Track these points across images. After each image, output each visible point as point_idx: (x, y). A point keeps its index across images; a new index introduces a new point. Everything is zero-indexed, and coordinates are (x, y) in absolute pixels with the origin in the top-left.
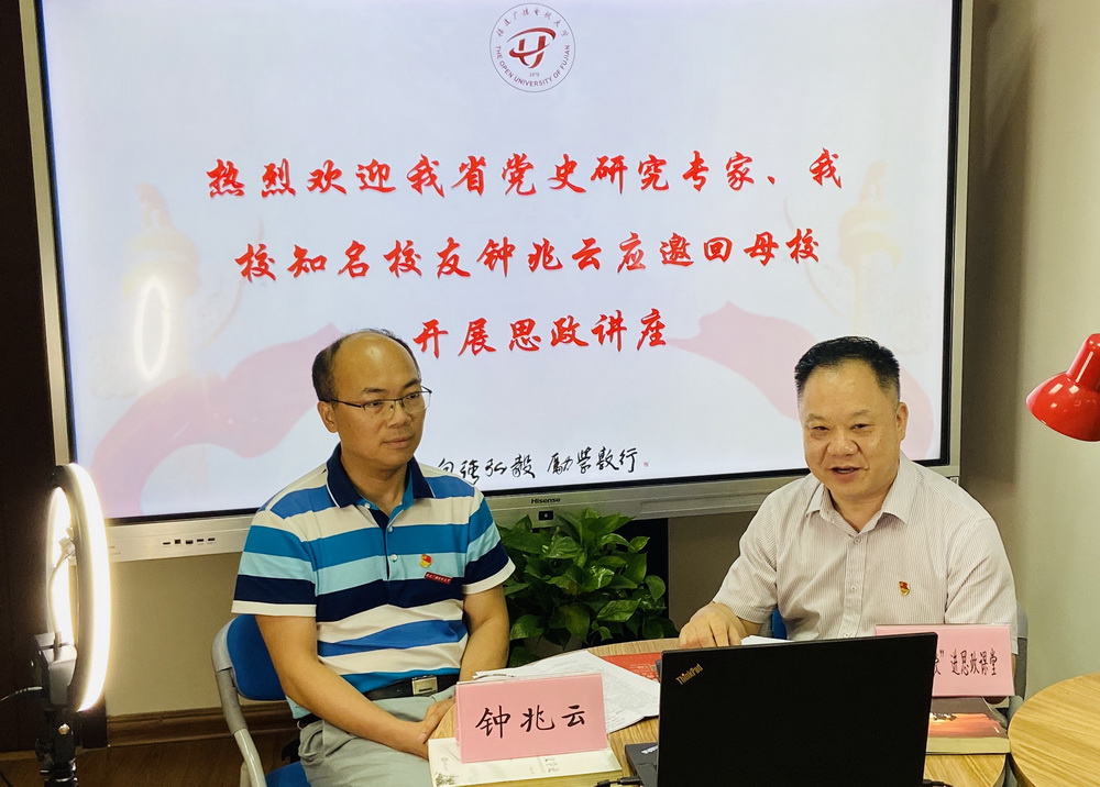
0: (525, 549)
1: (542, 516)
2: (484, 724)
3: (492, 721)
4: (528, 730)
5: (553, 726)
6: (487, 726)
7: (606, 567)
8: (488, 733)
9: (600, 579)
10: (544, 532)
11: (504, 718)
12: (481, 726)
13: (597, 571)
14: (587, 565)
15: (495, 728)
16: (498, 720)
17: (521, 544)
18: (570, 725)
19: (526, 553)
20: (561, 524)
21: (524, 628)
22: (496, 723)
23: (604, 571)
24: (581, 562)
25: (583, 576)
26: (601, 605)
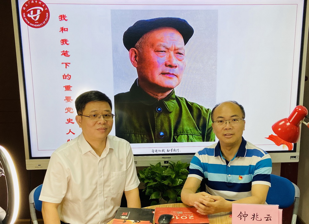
0: (158, 172)
1: (165, 162)
2: (240, 216)
3: (242, 216)
4: (253, 220)
5: (261, 220)
6: (241, 217)
7: (181, 179)
8: (241, 219)
9: (178, 182)
10: (164, 167)
11: (246, 215)
12: (239, 217)
13: (178, 180)
14: (175, 177)
15: (243, 218)
16: (244, 216)
17: (157, 170)
18: (266, 220)
19: (157, 173)
20: (170, 165)
21: (155, 196)
22: (244, 217)
23: (180, 180)
24: (173, 176)
25: (173, 181)
26: (179, 190)
